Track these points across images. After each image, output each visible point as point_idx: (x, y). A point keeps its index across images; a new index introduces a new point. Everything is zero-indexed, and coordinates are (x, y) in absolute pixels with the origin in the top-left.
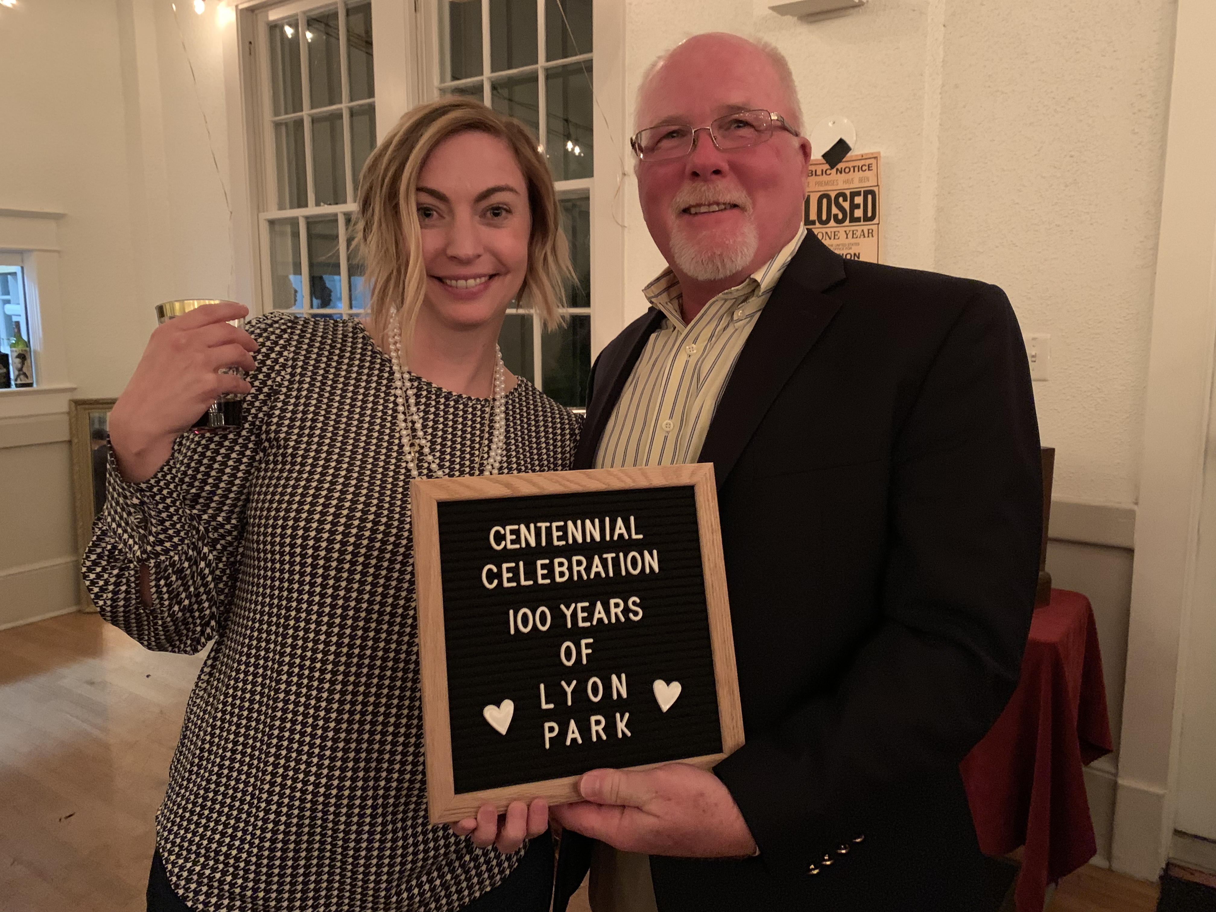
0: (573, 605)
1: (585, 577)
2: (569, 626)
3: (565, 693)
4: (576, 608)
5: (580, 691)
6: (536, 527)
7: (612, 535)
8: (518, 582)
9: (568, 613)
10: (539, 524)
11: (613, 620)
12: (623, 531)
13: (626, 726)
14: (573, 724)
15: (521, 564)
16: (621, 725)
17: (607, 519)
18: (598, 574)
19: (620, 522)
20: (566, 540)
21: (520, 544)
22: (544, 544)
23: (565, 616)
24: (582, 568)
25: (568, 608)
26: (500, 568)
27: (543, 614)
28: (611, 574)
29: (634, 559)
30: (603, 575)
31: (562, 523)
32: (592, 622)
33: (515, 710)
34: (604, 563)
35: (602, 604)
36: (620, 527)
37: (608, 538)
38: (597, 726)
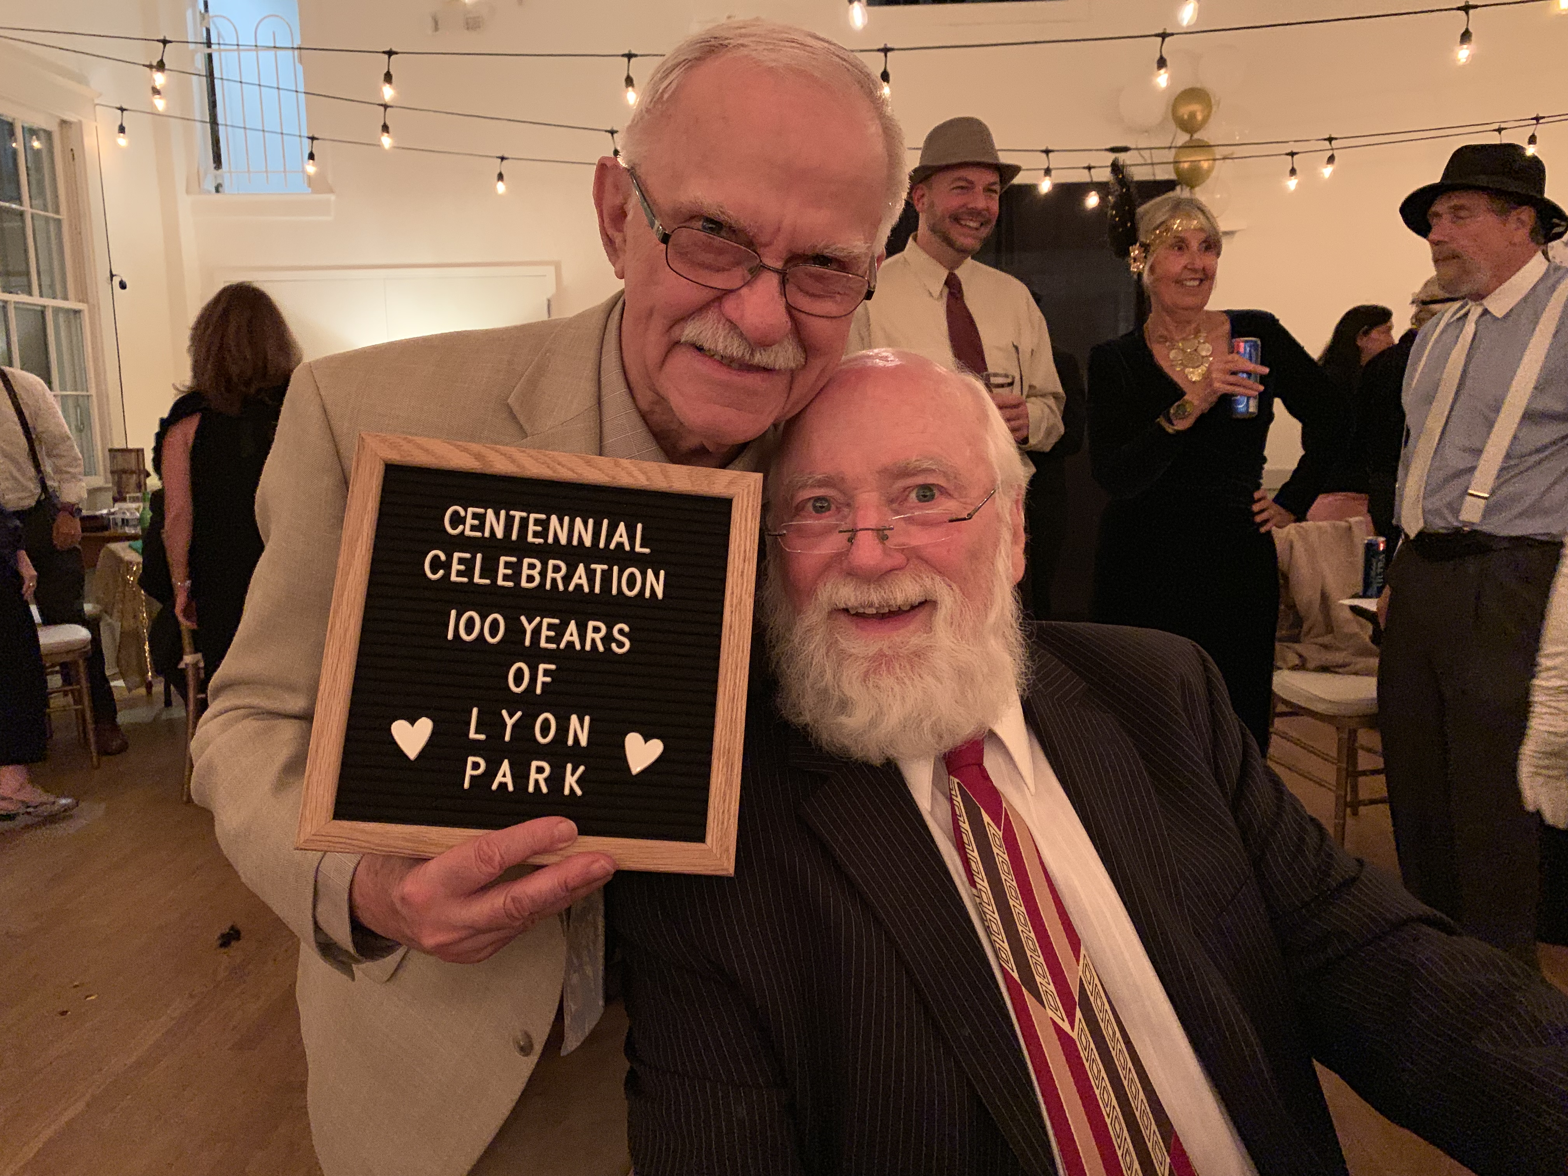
0: (538, 619)
1: (561, 587)
2: (527, 643)
3: (505, 725)
4: (541, 623)
5: (524, 728)
6: (507, 515)
7: (608, 542)
8: (471, 577)
9: (529, 628)
10: (512, 513)
11: (588, 647)
12: (625, 540)
13: (578, 782)
14: (505, 766)
15: (479, 556)
16: (571, 781)
17: (606, 522)
18: (579, 587)
19: (622, 527)
20: (546, 538)
21: (483, 532)
22: (514, 537)
23: (524, 630)
24: (559, 577)
25: (530, 621)
26: (450, 557)
27: (495, 623)
28: (597, 590)
29: (632, 576)
30: (586, 589)
31: (543, 516)
32: (558, 645)
33: (434, 733)
34: (591, 575)
35: (577, 625)
36: (621, 534)
37: (602, 545)
38: (539, 774)
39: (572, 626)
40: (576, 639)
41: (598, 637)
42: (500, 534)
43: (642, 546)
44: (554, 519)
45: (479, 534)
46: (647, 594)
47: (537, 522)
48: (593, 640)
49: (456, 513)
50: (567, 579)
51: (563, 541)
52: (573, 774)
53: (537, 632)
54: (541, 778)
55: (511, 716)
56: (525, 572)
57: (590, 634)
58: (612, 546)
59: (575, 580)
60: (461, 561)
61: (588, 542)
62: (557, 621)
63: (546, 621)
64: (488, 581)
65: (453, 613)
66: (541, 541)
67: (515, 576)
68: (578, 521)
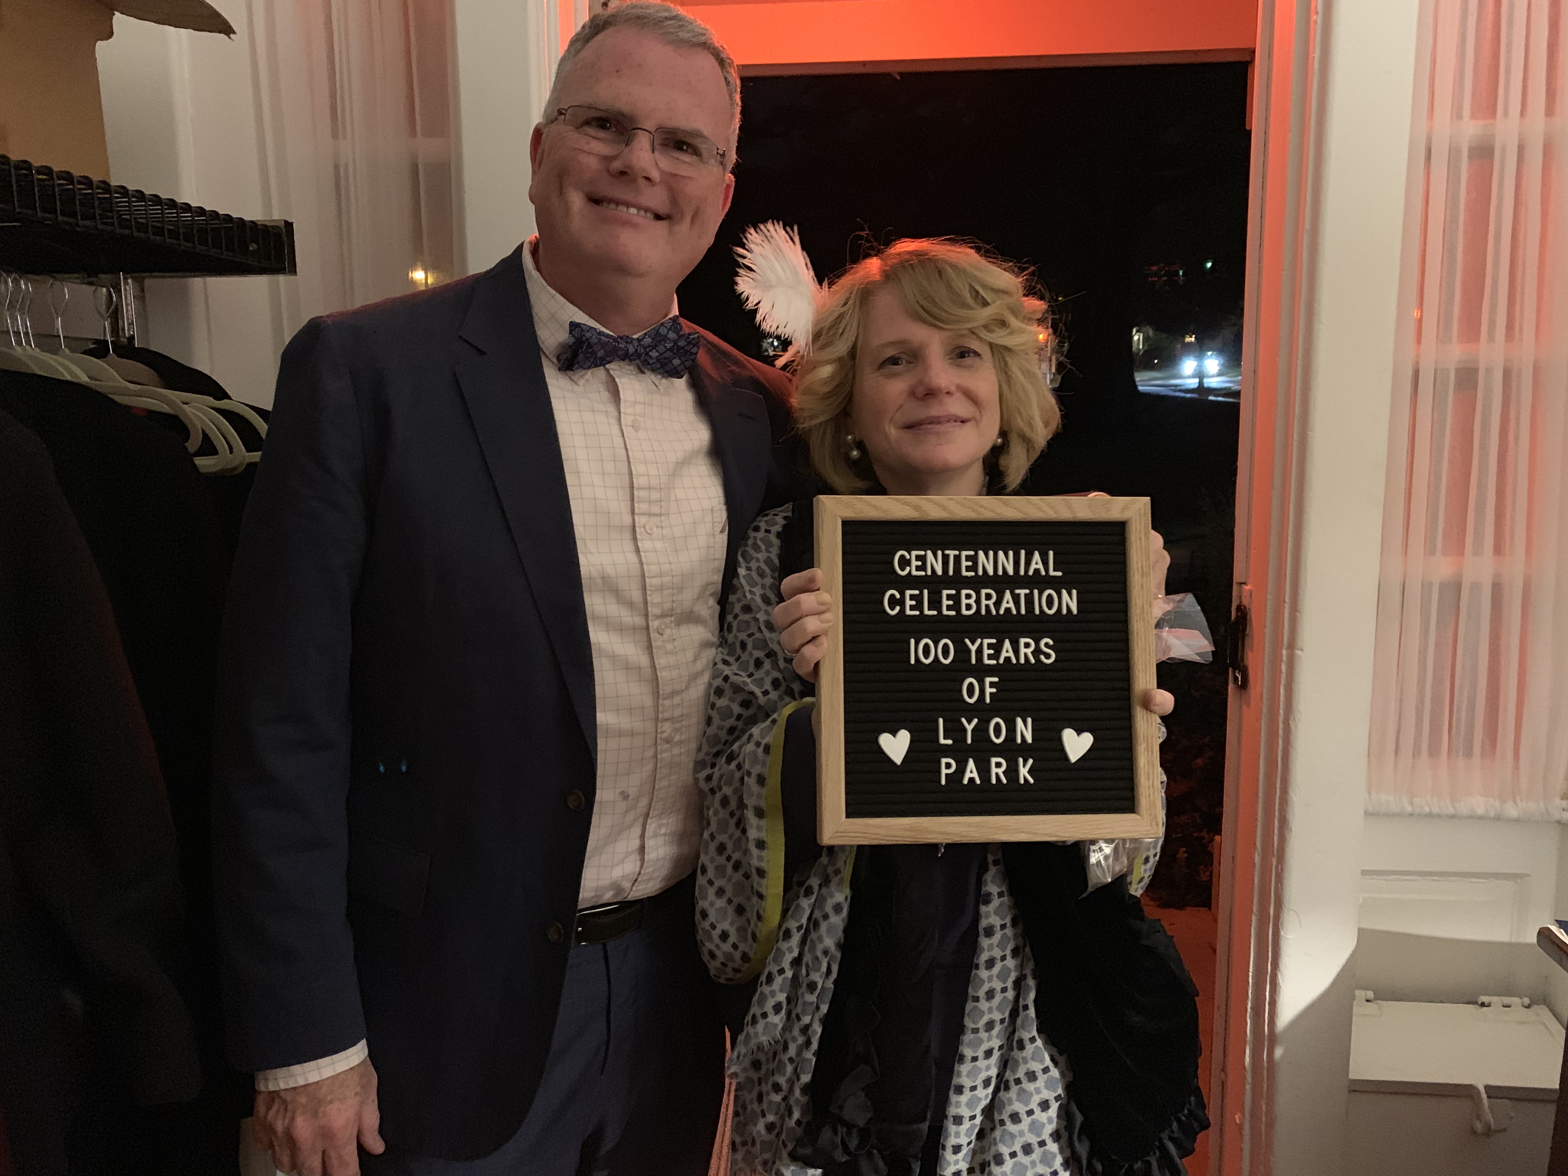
0: (979, 641)
1: (994, 612)
2: (974, 661)
3: (965, 730)
4: (981, 644)
5: (981, 731)
6: (944, 555)
7: (1026, 571)
8: (922, 611)
9: (973, 648)
10: (947, 552)
11: (1022, 661)
12: (1040, 566)
13: (1029, 772)
14: (971, 764)
15: (926, 592)
16: (1024, 771)
17: (1023, 552)
18: (1008, 610)
19: (1037, 556)
20: (976, 571)
21: (925, 570)
22: (951, 573)
23: (969, 651)
24: (991, 603)
25: (973, 643)
26: (902, 594)
27: (946, 646)
28: (1023, 612)
29: (1050, 597)
30: (1014, 612)
31: (972, 553)
32: (998, 661)
33: (912, 741)
34: (1016, 599)
35: (1011, 643)
36: (1037, 562)
37: (1022, 572)
38: (998, 769)
39: (1007, 644)
40: (1011, 654)
41: (1029, 651)
42: (939, 572)
43: (1055, 570)
44: (981, 554)
45: (923, 573)
46: (1064, 611)
47: (968, 558)
48: (1026, 654)
49: (902, 556)
50: (998, 604)
51: (991, 572)
52: (1024, 766)
53: (979, 651)
54: (1000, 771)
55: (969, 722)
56: (964, 601)
57: (1023, 650)
58: (1031, 573)
59: (1004, 605)
60: (912, 597)
61: (1011, 571)
62: (994, 641)
63: (986, 641)
64: (935, 613)
65: (912, 641)
66: (973, 574)
67: (956, 606)
68: (1001, 554)
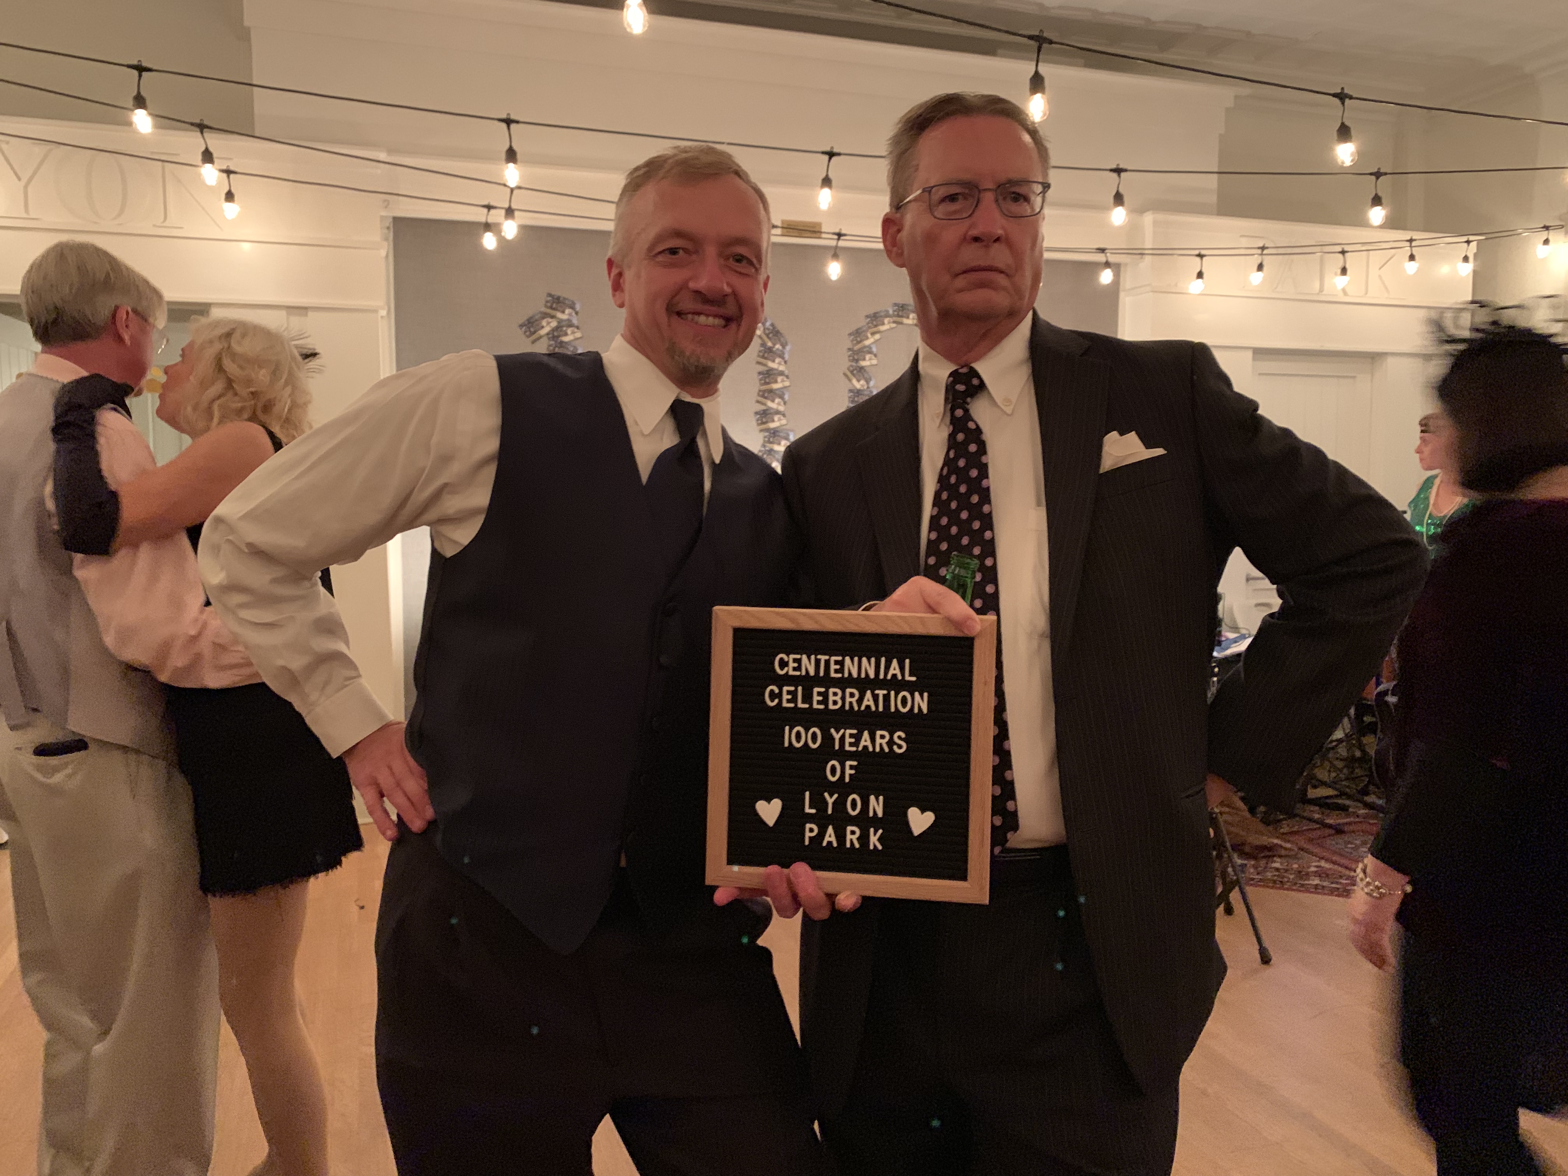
0: (842, 731)
1: (856, 708)
2: (837, 747)
3: (826, 803)
4: (844, 733)
5: (840, 804)
6: (816, 658)
7: (886, 674)
8: (796, 705)
9: (837, 736)
10: (819, 657)
11: (878, 749)
12: (898, 672)
13: (879, 840)
14: (830, 830)
15: (800, 688)
16: (874, 840)
17: (883, 660)
18: (868, 707)
19: (895, 662)
20: (843, 673)
21: (801, 672)
22: (822, 674)
23: (833, 739)
24: (854, 700)
25: (838, 732)
26: (780, 690)
27: (814, 735)
28: (881, 709)
29: (904, 698)
30: (873, 708)
31: (840, 658)
32: (858, 747)
33: (783, 808)
34: (875, 698)
35: (870, 734)
36: (895, 668)
37: (882, 676)
38: (852, 835)
39: (866, 734)
40: (869, 743)
41: (884, 741)
42: (812, 673)
43: (910, 675)
44: (847, 659)
45: (798, 673)
46: (916, 710)
47: (836, 662)
48: (881, 745)
49: (781, 659)
50: (860, 701)
51: (855, 675)
52: (875, 834)
53: (842, 738)
54: (854, 837)
55: (831, 796)
56: (831, 698)
57: (878, 741)
58: (889, 677)
59: (865, 703)
60: (789, 692)
61: (872, 675)
62: (855, 731)
63: (848, 732)
64: (807, 706)
65: (787, 728)
66: (840, 675)
67: (825, 702)
68: (864, 660)
